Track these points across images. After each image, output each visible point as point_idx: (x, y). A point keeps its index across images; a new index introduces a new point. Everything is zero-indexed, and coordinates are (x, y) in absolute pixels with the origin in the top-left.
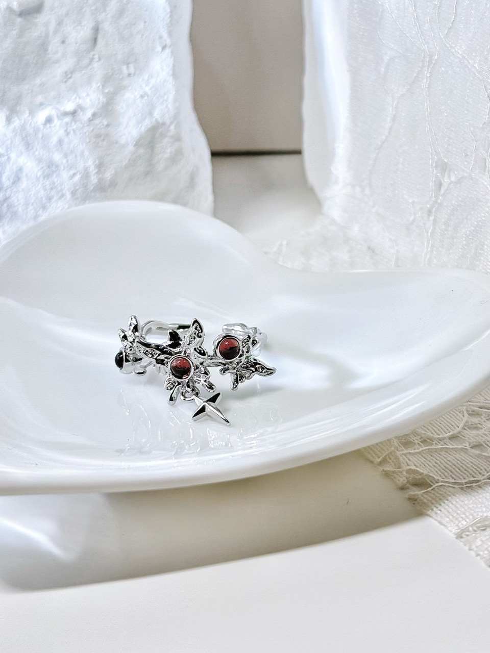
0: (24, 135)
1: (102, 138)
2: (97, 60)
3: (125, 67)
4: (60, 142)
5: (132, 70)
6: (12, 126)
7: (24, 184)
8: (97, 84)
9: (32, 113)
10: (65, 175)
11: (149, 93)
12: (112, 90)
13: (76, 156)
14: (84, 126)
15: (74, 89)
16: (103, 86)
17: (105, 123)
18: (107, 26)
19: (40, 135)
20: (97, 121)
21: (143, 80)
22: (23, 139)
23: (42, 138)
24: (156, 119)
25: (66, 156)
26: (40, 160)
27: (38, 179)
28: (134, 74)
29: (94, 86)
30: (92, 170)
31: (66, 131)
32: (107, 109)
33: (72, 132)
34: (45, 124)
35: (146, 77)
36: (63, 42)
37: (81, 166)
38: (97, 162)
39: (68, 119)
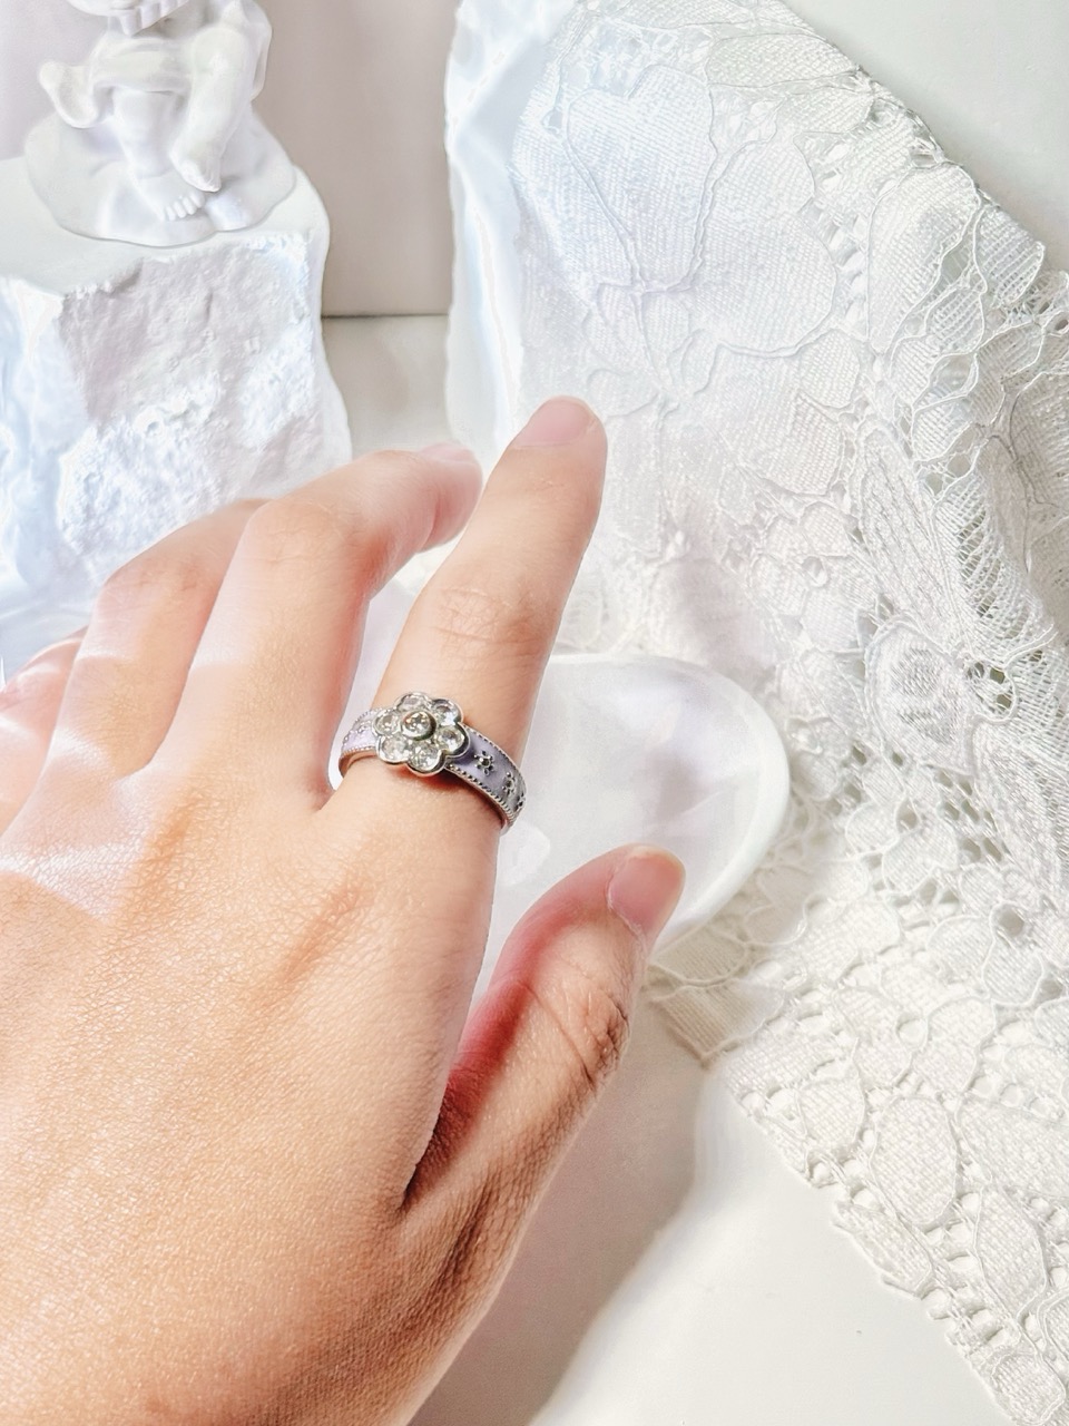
0: (121, 450)
1: (223, 445)
2: (211, 338)
3: (247, 343)
4: (170, 456)
5: (257, 346)
6: (105, 439)
7: (122, 510)
8: (213, 371)
9: (129, 418)
10: (177, 498)
11: (281, 375)
12: (232, 377)
13: (192, 475)
14: (199, 433)
15: (182, 382)
16: (222, 374)
17: (226, 423)
18: (224, 293)
19: (142, 447)
20: (216, 422)
21: (272, 358)
22: (121, 454)
23: (145, 450)
24: (293, 414)
25: (178, 474)
26: (144, 481)
27: (142, 504)
28: (260, 351)
29: (210, 375)
30: (213, 490)
31: (176, 441)
32: (228, 405)
33: (185, 442)
34: (147, 433)
35: (275, 355)
36: (167, 320)
37: (198, 486)
38: (219, 481)
39: (178, 424)
